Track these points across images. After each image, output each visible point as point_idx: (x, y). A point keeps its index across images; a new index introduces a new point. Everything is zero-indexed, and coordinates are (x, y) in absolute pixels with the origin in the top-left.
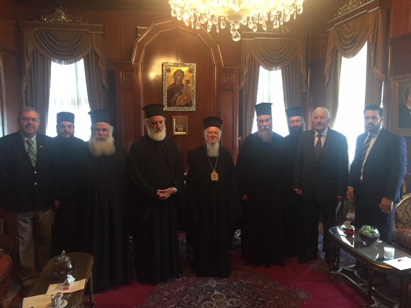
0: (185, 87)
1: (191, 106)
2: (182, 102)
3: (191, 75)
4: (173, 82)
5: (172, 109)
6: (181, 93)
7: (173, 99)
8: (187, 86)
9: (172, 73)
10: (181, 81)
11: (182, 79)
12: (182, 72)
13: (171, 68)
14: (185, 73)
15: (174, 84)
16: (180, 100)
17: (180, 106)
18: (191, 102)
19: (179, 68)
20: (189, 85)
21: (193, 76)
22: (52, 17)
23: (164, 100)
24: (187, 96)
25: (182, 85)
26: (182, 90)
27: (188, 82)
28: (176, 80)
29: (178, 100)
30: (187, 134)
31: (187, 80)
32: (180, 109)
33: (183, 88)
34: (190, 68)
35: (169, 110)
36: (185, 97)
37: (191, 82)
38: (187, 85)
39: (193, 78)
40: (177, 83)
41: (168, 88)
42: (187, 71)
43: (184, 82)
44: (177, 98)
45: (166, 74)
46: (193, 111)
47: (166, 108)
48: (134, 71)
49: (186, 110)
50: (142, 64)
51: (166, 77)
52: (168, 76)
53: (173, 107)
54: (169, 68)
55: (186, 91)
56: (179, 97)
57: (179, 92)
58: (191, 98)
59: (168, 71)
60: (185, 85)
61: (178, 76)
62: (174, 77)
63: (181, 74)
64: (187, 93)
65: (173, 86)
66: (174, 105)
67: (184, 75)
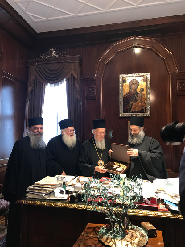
0: (140, 95)
2: (137, 109)
3: (145, 83)
4: (129, 91)
5: (128, 115)
7: (129, 106)
8: (142, 93)
10: (136, 90)
11: (137, 87)
13: (127, 78)
16: (136, 106)
17: (135, 112)
18: (146, 108)
19: (134, 78)
22: (47, 55)
23: (120, 107)
25: (137, 93)
26: (137, 97)
27: (142, 90)
28: (131, 88)
29: (133, 107)
31: (142, 88)
32: (136, 115)
33: (137, 96)
34: (144, 78)
35: (125, 116)
39: (147, 86)
40: (132, 91)
41: (124, 96)
42: (141, 80)
44: (132, 105)
45: (122, 84)
46: (148, 116)
47: (122, 114)
48: (96, 85)
49: (141, 116)
50: (103, 78)
51: (122, 87)
52: (124, 86)
53: (128, 113)
54: (125, 79)
55: (140, 98)
56: (134, 104)
57: (134, 99)
58: (145, 105)
59: (124, 81)
60: (139, 93)
61: (133, 85)
62: (129, 86)
63: (135, 83)
64: (141, 100)
65: (129, 94)
66: (130, 111)
67: (139, 84)
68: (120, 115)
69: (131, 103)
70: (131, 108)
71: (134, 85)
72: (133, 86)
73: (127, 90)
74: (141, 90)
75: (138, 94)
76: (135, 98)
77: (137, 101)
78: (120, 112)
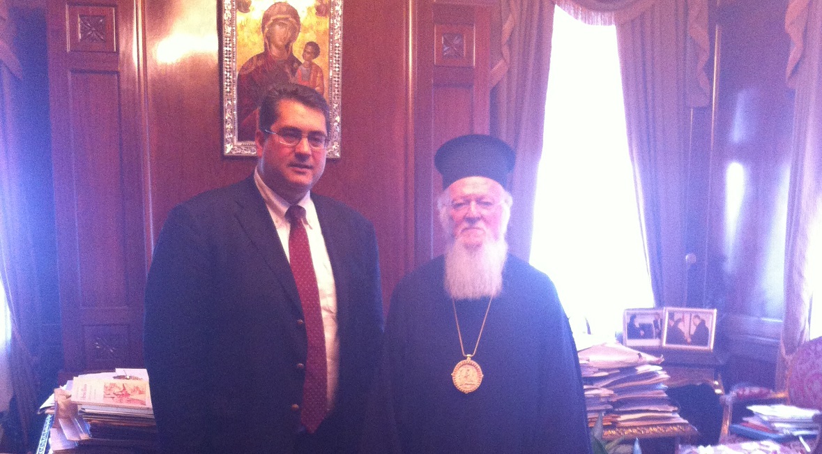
0: (302, 69)
3: (325, 23)
4: (259, 49)
8: (311, 64)
9: (256, 15)
10: (287, 47)
11: (294, 38)
12: (294, 13)
15: (265, 55)
21: (332, 28)
23: (227, 116)
25: (293, 60)
28: (269, 39)
31: (311, 44)
33: (293, 72)
35: (245, 153)
38: (309, 60)
39: (331, 37)
40: (274, 52)
41: (243, 68)
42: (309, 9)
43: (297, 50)
45: (233, 18)
46: (331, 156)
47: (233, 145)
48: (115, 6)
51: (233, 30)
52: (241, 25)
55: (306, 83)
59: (243, 5)
60: (302, 61)
61: (277, 27)
62: (263, 28)
63: (286, 19)
65: (260, 63)
67: (299, 24)
68: (228, 148)
71: (282, 25)
72: (279, 31)
73: (254, 44)
74: (310, 49)
75: (295, 65)
78: (227, 136)
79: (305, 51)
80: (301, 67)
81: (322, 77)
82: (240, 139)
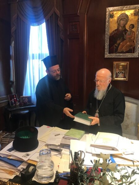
0: (128, 33)
1: (134, 53)
2: (124, 49)
3: (136, 18)
4: (116, 28)
5: (114, 56)
6: (124, 39)
7: (116, 46)
8: (131, 31)
9: (116, 18)
10: (124, 26)
11: (126, 23)
12: (127, 16)
13: (115, 12)
14: (129, 17)
15: (118, 30)
16: (123, 46)
17: (122, 52)
18: (134, 48)
19: (123, 12)
20: (133, 30)
21: (138, 19)
23: (106, 47)
24: (130, 42)
25: (126, 30)
26: (125, 36)
27: (133, 26)
28: (119, 25)
29: (120, 46)
30: (127, 80)
32: (122, 56)
33: (126, 33)
34: (135, 11)
35: (110, 57)
36: (128, 43)
37: (136, 26)
39: (138, 22)
40: (120, 28)
41: (111, 34)
42: (132, 14)
43: (127, 27)
44: (119, 44)
45: (109, 20)
46: (136, 57)
47: (107, 55)
48: (79, 22)
49: (128, 57)
50: (87, 14)
51: (108, 24)
52: (111, 22)
53: (114, 54)
54: (113, 13)
55: (129, 36)
56: (121, 43)
57: (122, 38)
58: (134, 44)
59: (112, 16)
60: (128, 30)
62: (117, 22)
63: (125, 18)
64: (130, 38)
65: (116, 32)
66: (116, 51)
67: (128, 19)
68: (106, 56)
69: (118, 42)
70: (117, 47)
71: (123, 20)
73: (114, 27)
74: (131, 26)
75: (126, 31)
76: (123, 36)
77: (125, 40)
78: (106, 53)
79: (130, 27)
80: (128, 32)
81: (134, 34)
82: (109, 53)
